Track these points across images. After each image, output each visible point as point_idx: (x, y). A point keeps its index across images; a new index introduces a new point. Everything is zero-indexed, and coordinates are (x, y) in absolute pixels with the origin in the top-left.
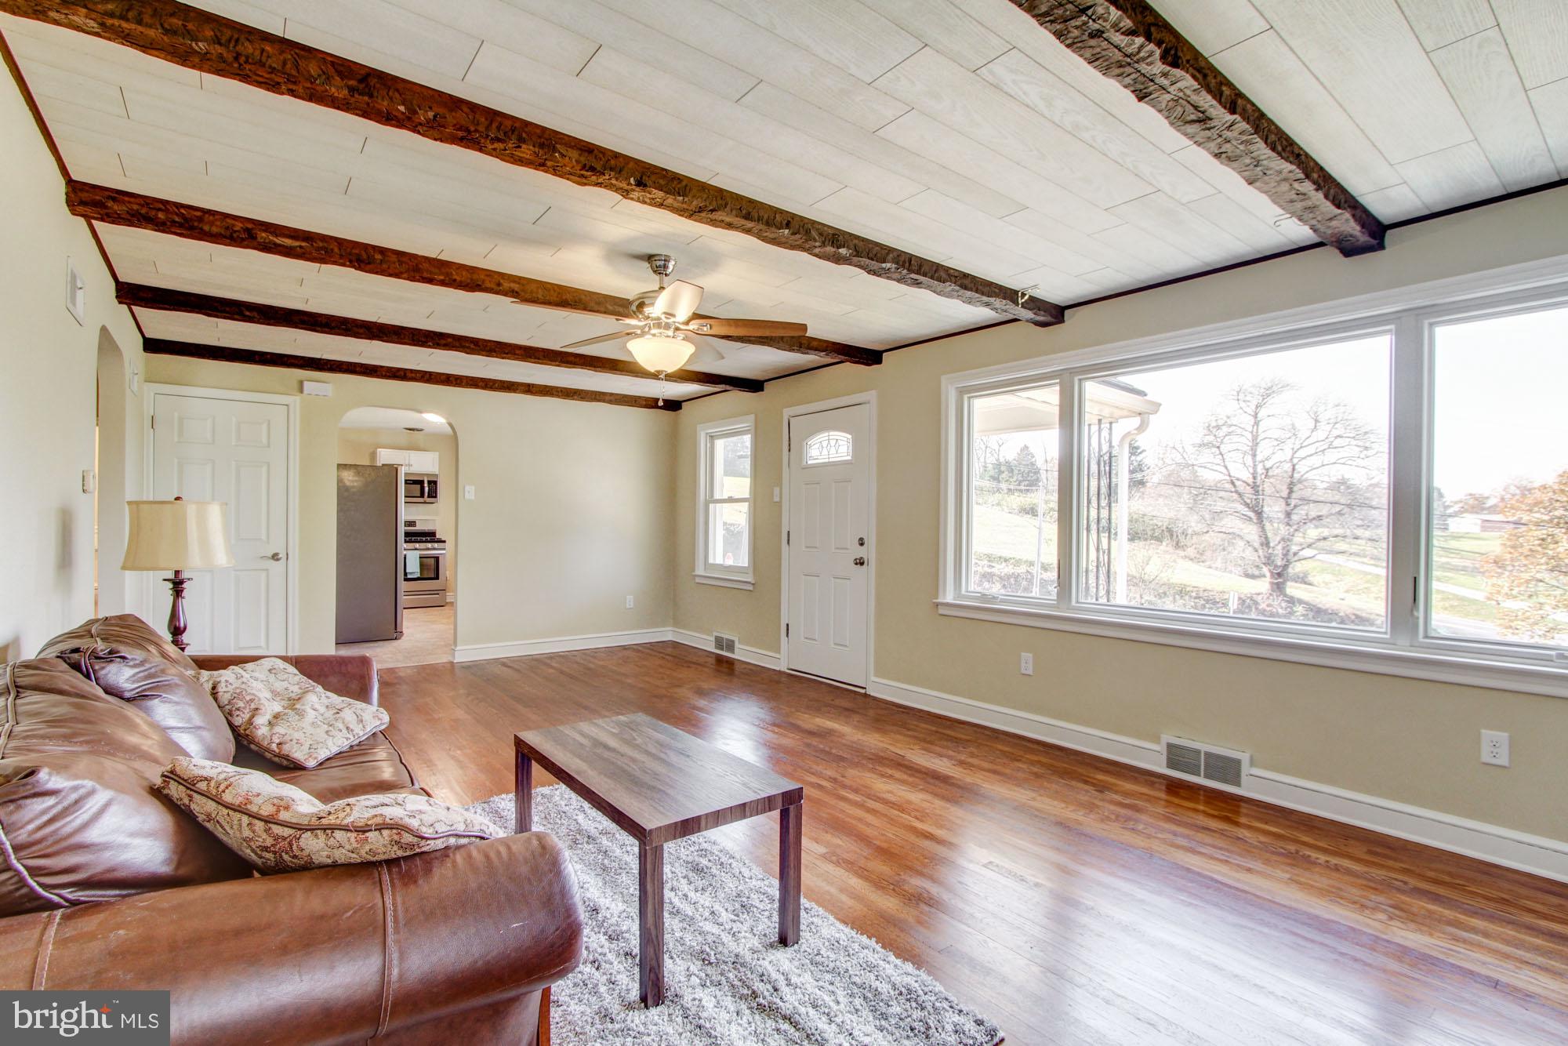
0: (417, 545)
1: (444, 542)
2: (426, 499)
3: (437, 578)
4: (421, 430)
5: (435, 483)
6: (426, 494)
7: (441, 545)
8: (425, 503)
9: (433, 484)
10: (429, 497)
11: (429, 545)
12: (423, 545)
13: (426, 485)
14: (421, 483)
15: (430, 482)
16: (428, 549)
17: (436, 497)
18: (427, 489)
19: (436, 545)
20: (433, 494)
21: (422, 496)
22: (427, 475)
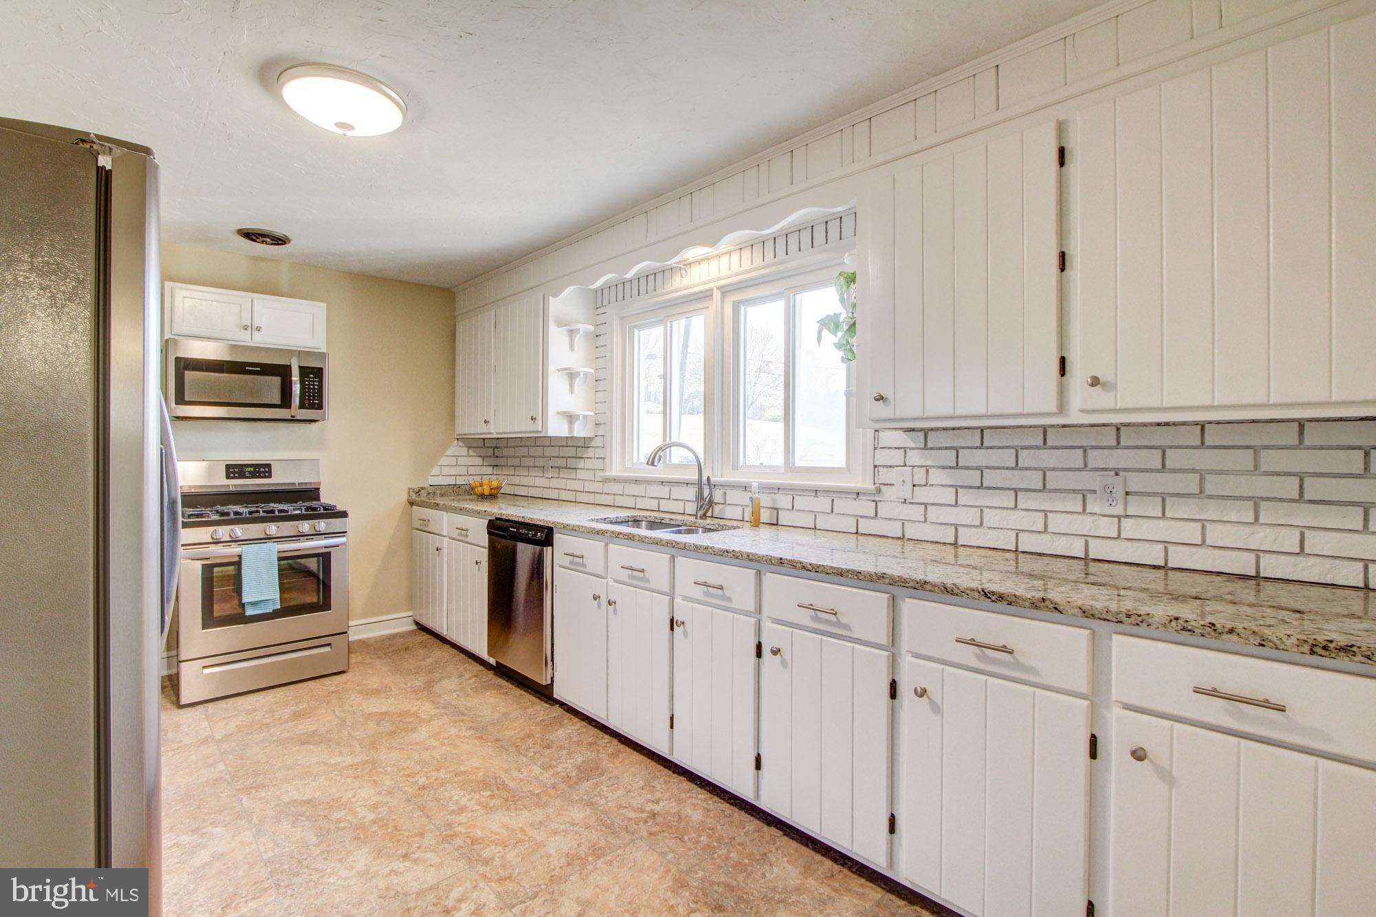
0: (273, 529)
1: (344, 514)
2: (295, 411)
3: (325, 605)
4: (279, 241)
5: (318, 373)
6: (296, 400)
7: (336, 524)
8: (293, 420)
9: (313, 375)
10: (302, 406)
11: (305, 526)
12: (287, 528)
13: (295, 378)
14: (283, 372)
15: (304, 371)
16: (301, 536)
17: (320, 407)
18: (296, 389)
19: (322, 525)
20: (314, 399)
21: (286, 402)
22: (300, 354)
